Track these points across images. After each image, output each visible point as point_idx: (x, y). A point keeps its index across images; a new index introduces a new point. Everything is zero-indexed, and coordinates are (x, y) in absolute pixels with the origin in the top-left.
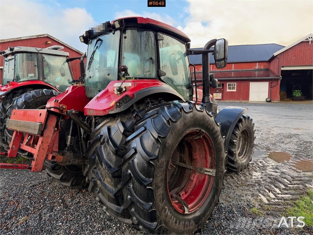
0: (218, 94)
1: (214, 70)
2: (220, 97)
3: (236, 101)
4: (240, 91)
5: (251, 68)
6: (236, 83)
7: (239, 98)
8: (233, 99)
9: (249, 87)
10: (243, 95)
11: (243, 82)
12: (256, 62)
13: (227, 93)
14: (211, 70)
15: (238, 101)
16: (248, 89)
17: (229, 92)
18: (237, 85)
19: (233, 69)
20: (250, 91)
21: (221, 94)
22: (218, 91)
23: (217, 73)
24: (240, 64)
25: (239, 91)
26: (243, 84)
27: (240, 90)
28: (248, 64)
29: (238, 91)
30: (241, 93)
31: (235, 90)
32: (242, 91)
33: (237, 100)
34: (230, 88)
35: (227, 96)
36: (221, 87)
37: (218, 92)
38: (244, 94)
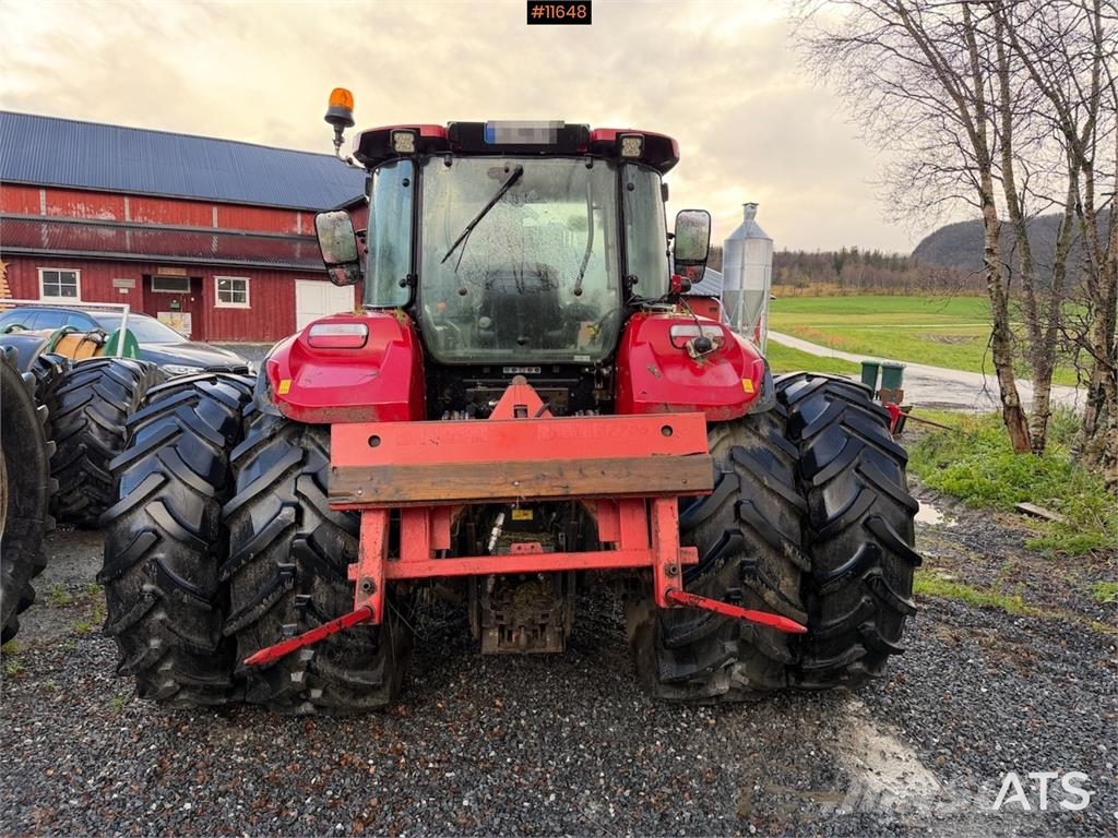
0: (177, 316)
1: (139, 219)
2: (185, 326)
3: (253, 344)
4: (264, 308)
5: (279, 230)
6: (247, 280)
7: (261, 333)
8: (239, 337)
9: (295, 297)
10: (276, 323)
11: (273, 276)
12: (295, 211)
13: (217, 314)
14: (128, 219)
15: (258, 344)
16: (290, 304)
17: (224, 309)
18: (250, 287)
19: (215, 225)
20: (298, 311)
21: (188, 316)
22: (177, 306)
23: (152, 233)
24: (240, 209)
25: (260, 309)
26: (272, 285)
27: (264, 303)
28: (269, 214)
29: (257, 307)
30: (268, 315)
31: (246, 305)
32: (272, 307)
33: (256, 341)
34: (226, 298)
35: (217, 323)
36: (189, 291)
37: (175, 310)
38: (279, 319)
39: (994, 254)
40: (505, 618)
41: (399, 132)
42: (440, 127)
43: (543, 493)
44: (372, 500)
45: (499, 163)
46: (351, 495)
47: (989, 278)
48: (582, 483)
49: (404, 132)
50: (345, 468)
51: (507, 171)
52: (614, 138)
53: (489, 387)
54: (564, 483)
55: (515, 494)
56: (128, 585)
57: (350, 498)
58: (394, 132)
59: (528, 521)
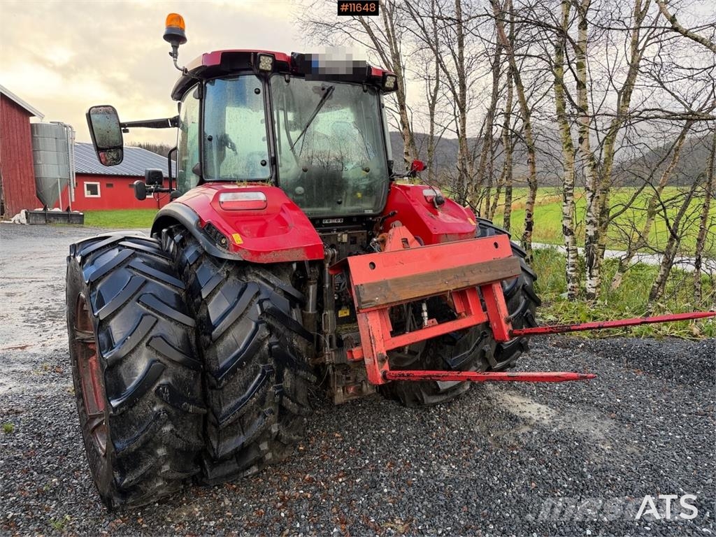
39: (408, 155)
40: (351, 378)
41: (264, 55)
42: (284, 55)
43: (459, 286)
44: (384, 303)
45: (319, 84)
46: (372, 301)
47: (407, 168)
48: (473, 278)
49: (267, 56)
50: (367, 284)
51: (323, 89)
52: (381, 75)
53: (323, 233)
54: (466, 279)
55: (447, 289)
56: (140, 409)
57: (373, 303)
58: (261, 55)
59: (347, 316)
